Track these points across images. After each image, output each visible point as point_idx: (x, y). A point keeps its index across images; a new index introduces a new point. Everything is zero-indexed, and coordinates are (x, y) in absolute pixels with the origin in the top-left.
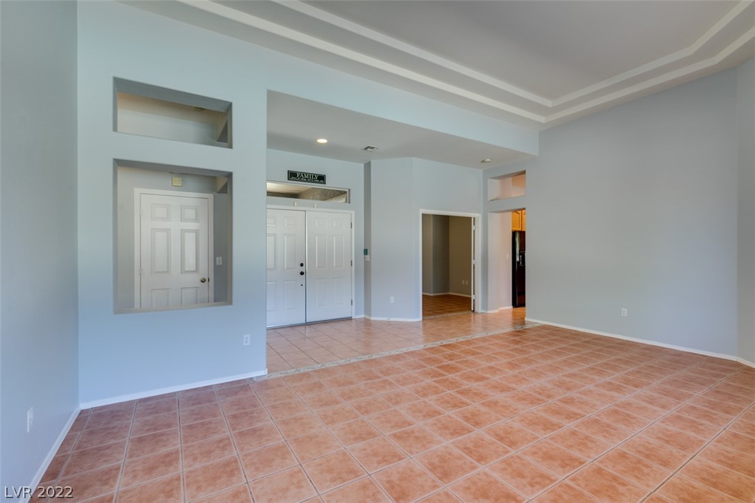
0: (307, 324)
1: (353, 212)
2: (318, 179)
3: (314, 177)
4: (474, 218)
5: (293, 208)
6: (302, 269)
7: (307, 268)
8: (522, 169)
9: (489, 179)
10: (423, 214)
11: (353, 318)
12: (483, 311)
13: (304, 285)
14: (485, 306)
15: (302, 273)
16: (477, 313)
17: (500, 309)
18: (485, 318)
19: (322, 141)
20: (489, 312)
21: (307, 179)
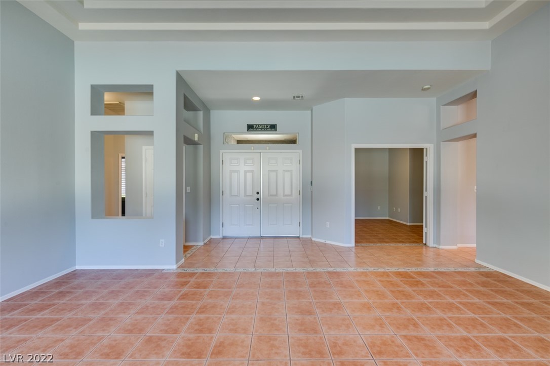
0: (261, 238)
1: (300, 151)
2: (270, 128)
3: (267, 126)
4: (426, 149)
5: (252, 151)
6: (258, 196)
7: (261, 196)
8: (472, 90)
9: (441, 107)
10: (356, 149)
11: (300, 237)
12: (435, 246)
13: (259, 208)
14: (438, 240)
15: (258, 199)
16: (428, 246)
17: (459, 245)
18: (438, 254)
19: (256, 98)
20: (441, 247)
21: (261, 129)
